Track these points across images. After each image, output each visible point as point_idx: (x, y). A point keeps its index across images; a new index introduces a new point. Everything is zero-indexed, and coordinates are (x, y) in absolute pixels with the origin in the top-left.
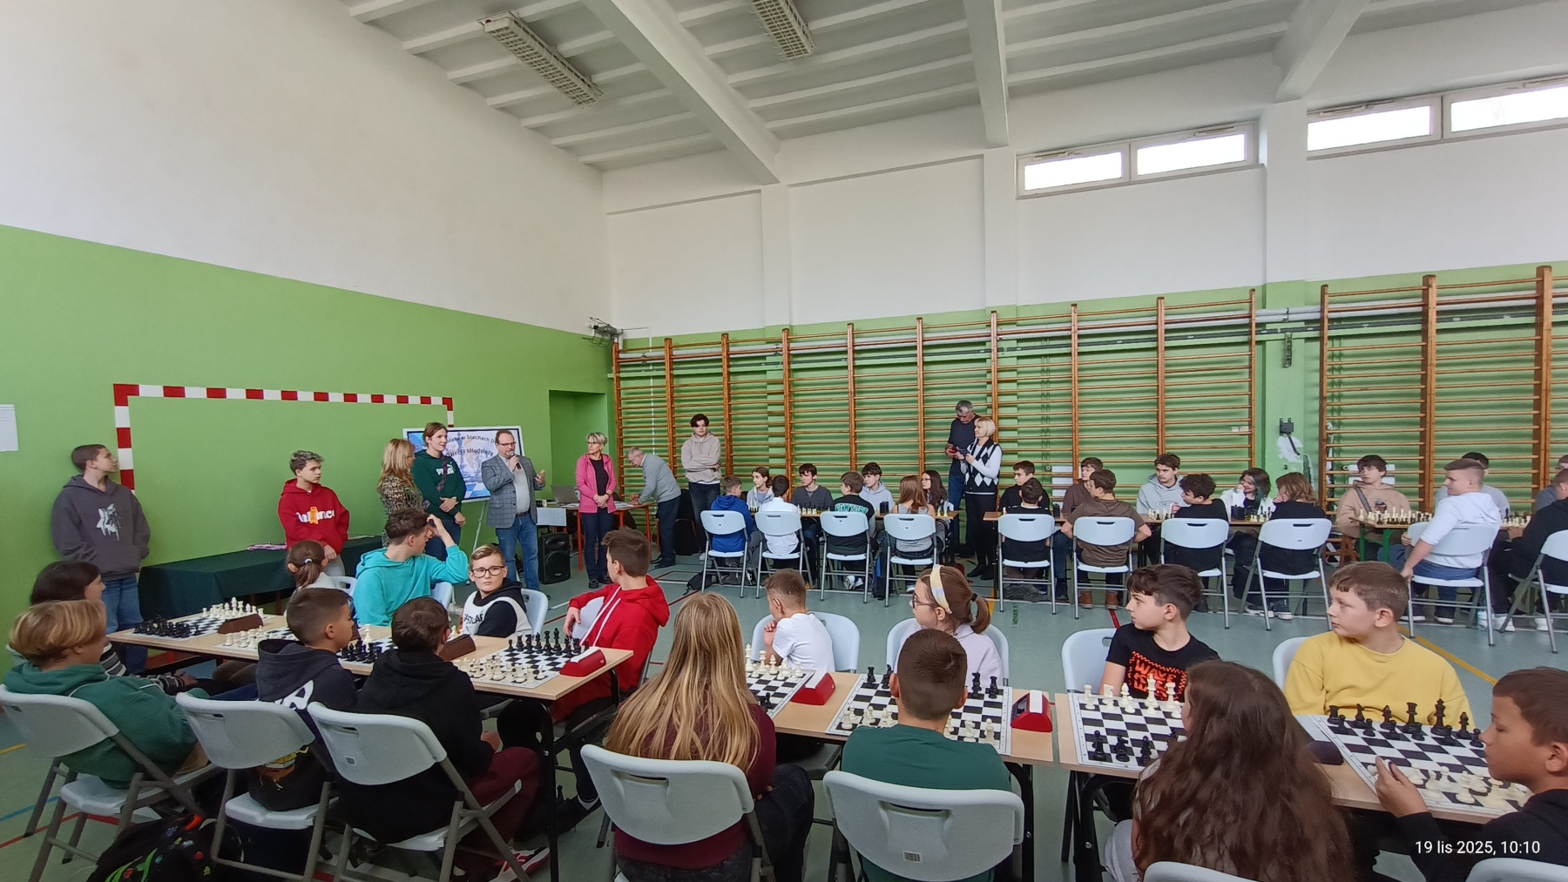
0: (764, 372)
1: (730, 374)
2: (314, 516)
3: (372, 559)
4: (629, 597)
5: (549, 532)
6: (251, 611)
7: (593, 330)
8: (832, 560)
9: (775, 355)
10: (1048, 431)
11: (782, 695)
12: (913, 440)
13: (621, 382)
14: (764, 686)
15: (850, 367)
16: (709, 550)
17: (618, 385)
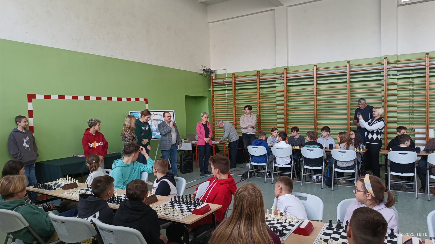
0: (275, 87)
1: (260, 88)
2: (95, 144)
3: (118, 163)
4: (220, 183)
5: (185, 152)
6: (74, 181)
7: (203, 71)
8: (306, 169)
9: (280, 80)
10: (413, 112)
11: (289, 230)
12: (345, 117)
13: (214, 92)
14: (280, 225)
15: (315, 84)
16: (251, 162)
17: (213, 93)
